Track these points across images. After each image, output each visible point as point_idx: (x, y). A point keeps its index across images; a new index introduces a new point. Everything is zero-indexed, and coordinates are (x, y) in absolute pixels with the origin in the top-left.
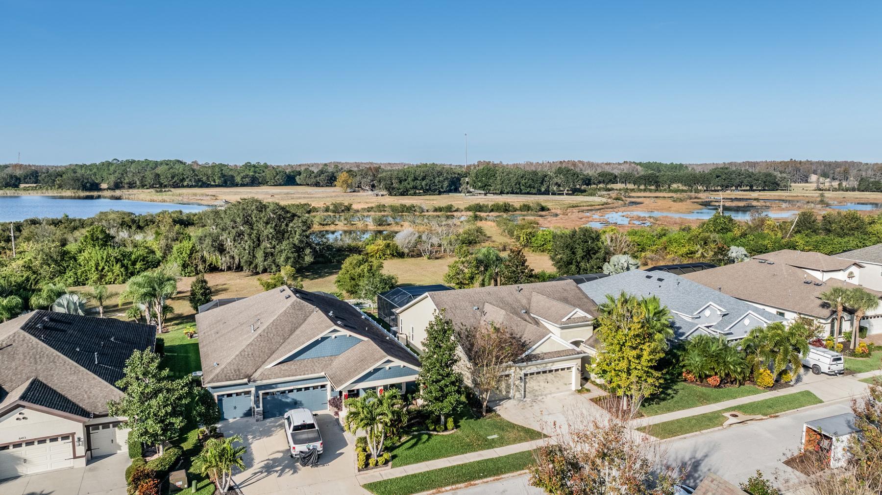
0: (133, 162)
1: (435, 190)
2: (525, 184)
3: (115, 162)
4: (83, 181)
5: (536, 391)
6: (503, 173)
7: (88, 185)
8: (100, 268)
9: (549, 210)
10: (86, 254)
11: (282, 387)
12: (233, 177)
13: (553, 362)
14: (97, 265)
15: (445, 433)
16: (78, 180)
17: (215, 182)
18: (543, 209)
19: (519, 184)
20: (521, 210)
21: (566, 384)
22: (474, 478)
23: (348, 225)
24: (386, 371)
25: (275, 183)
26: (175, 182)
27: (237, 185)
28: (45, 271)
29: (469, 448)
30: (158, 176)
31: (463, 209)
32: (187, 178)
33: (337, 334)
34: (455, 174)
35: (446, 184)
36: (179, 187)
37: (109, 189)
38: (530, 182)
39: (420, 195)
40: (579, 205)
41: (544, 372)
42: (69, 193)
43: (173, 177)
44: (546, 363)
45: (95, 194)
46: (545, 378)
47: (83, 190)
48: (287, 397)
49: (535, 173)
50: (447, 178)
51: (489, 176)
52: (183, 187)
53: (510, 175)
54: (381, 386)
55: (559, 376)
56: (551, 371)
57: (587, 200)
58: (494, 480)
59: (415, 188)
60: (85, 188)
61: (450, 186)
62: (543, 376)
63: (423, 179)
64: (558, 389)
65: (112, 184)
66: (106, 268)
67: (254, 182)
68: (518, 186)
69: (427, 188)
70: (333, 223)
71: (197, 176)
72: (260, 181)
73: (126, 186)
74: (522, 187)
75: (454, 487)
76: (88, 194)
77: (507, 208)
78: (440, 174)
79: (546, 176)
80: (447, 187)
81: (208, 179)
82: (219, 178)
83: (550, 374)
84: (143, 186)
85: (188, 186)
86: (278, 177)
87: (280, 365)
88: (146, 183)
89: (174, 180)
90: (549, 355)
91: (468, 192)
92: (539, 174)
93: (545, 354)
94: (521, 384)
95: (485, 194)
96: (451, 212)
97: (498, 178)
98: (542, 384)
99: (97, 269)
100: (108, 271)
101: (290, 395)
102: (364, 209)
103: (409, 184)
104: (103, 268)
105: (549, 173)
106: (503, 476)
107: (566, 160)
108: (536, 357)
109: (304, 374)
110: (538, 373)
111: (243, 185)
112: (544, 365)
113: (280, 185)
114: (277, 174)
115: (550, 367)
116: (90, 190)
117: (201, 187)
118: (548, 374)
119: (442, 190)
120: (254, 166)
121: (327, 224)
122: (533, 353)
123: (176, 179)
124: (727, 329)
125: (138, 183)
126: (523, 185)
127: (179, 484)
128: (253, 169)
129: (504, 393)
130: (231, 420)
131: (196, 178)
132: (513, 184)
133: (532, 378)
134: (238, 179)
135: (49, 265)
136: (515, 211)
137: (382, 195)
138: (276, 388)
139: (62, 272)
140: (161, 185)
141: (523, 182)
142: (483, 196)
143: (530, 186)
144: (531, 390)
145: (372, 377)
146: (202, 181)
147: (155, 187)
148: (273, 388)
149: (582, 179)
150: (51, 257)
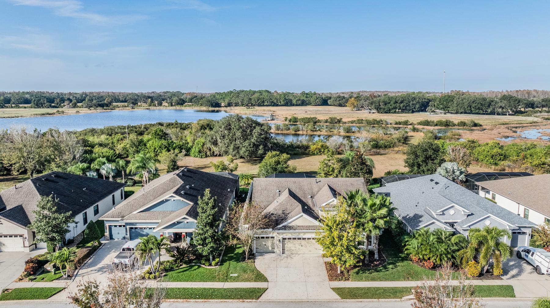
0: (243, 91)
1: (410, 110)
2: (475, 106)
3: (234, 91)
4: (212, 102)
5: (293, 250)
6: (459, 99)
7: (214, 104)
8: (156, 151)
9: (481, 126)
10: (150, 142)
11: (139, 225)
12: (291, 100)
13: (305, 233)
14: (155, 149)
15: (210, 267)
16: (209, 101)
17: (281, 103)
18: (475, 125)
19: (470, 107)
20: (458, 125)
21: (316, 249)
22: (191, 298)
23: (328, 132)
24: (185, 224)
25: (316, 104)
26: (259, 103)
27: (294, 105)
28: (131, 150)
29: (213, 279)
30: (250, 99)
31: (416, 123)
32: (266, 100)
33: (175, 199)
34: (425, 99)
35: (418, 106)
36: (261, 106)
37: (225, 106)
38: (479, 106)
39: (398, 113)
40: (509, 123)
41: (299, 239)
42: (204, 108)
43: (258, 100)
44: (299, 233)
45: (217, 109)
46: (300, 242)
47: (212, 107)
48: (143, 232)
49: (484, 99)
50: (419, 102)
51: (449, 101)
52: (264, 106)
53: (464, 100)
54: (184, 232)
55: (310, 242)
56: (304, 239)
57: (521, 119)
58: (203, 302)
59: (395, 108)
60: (212, 106)
61: (421, 107)
62: (298, 241)
63: (402, 102)
64: (310, 251)
65: (227, 103)
66: (159, 150)
67: (303, 103)
68: (469, 108)
69: (404, 108)
70: (319, 130)
71: (272, 99)
72: (307, 103)
73: (234, 105)
74: (473, 109)
75: (176, 300)
76: (213, 109)
77: (448, 124)
78: (414, 99)
79: (492, 101)
80: (419, 108)
81: (277, 101)
82: (284, 101)
83: (304, 240)
84: (242, 105)
85: (266, 106)
86: (317, 100)
87: (141, 213)
88: (244, 103)
89: (259, 102)
90: (301, 227)
91: (432, 112)
92: (488, 100)
93: (299, 226)
94: (280, 244)
95: (445, 114)
96: (407, 125)
97: (455, 102)
98: (298, 247)
99: (154, 151)
100: (160, 152)
101: (145, 230)
102: (349, 122)
103: (391, 106)
104: (157, 151)
105: (496, 99)
106: (210, 300)
107: (522, 90)
108: (290, 228)
109: (151, 220)
110: (294, 239)
111: (297, 105)
112: (298, 234)
113: (319, 105)
114: (317, 98)
115: (302, 236)
116: (215, 106)
117: (273, 106)
118: (302, 240)
119: (415, 110)
120: (307, 94)
121: (315, 131)
122: (290, 225)
123: (260, 101)
124: (465, 226)
125: (240, 103)
126: (473, 108)
127: (49, 269)
128: (305, 95)
129: (270, 248)
130: (116, 240)
131: (271, 101)
132: (466, 107)
133: (289, 241)
134: (294, 102)
135: (133, 148)
136: (454, 126)
137: (373, 113)
138: (136, 225)
139: (138, 152)
140: (253, 105)
141: (474, 105)
142: (443, 115)
143: (479, 109)
144: (289, 249)
145: (176, 226)
146: (274, 103)
147: (249, 106)
148: (134, 225)
149: (526, 104)
150: (134, 144)
